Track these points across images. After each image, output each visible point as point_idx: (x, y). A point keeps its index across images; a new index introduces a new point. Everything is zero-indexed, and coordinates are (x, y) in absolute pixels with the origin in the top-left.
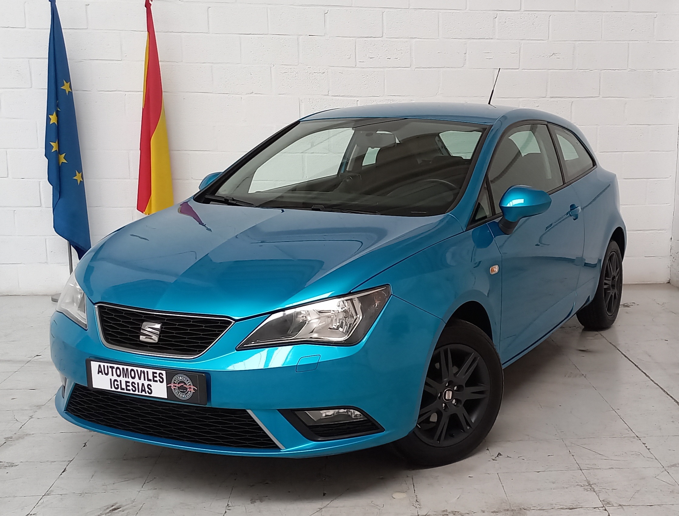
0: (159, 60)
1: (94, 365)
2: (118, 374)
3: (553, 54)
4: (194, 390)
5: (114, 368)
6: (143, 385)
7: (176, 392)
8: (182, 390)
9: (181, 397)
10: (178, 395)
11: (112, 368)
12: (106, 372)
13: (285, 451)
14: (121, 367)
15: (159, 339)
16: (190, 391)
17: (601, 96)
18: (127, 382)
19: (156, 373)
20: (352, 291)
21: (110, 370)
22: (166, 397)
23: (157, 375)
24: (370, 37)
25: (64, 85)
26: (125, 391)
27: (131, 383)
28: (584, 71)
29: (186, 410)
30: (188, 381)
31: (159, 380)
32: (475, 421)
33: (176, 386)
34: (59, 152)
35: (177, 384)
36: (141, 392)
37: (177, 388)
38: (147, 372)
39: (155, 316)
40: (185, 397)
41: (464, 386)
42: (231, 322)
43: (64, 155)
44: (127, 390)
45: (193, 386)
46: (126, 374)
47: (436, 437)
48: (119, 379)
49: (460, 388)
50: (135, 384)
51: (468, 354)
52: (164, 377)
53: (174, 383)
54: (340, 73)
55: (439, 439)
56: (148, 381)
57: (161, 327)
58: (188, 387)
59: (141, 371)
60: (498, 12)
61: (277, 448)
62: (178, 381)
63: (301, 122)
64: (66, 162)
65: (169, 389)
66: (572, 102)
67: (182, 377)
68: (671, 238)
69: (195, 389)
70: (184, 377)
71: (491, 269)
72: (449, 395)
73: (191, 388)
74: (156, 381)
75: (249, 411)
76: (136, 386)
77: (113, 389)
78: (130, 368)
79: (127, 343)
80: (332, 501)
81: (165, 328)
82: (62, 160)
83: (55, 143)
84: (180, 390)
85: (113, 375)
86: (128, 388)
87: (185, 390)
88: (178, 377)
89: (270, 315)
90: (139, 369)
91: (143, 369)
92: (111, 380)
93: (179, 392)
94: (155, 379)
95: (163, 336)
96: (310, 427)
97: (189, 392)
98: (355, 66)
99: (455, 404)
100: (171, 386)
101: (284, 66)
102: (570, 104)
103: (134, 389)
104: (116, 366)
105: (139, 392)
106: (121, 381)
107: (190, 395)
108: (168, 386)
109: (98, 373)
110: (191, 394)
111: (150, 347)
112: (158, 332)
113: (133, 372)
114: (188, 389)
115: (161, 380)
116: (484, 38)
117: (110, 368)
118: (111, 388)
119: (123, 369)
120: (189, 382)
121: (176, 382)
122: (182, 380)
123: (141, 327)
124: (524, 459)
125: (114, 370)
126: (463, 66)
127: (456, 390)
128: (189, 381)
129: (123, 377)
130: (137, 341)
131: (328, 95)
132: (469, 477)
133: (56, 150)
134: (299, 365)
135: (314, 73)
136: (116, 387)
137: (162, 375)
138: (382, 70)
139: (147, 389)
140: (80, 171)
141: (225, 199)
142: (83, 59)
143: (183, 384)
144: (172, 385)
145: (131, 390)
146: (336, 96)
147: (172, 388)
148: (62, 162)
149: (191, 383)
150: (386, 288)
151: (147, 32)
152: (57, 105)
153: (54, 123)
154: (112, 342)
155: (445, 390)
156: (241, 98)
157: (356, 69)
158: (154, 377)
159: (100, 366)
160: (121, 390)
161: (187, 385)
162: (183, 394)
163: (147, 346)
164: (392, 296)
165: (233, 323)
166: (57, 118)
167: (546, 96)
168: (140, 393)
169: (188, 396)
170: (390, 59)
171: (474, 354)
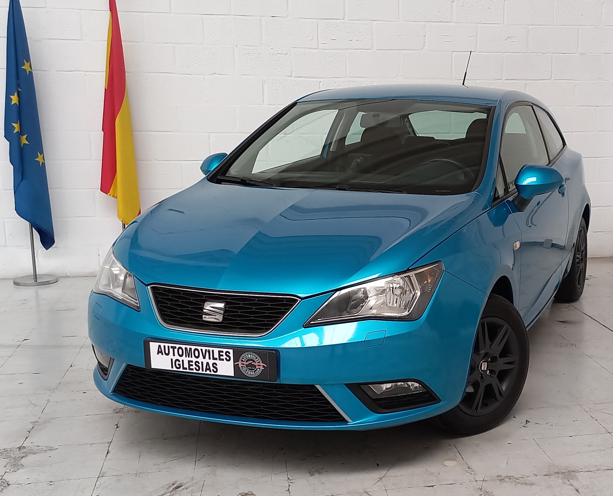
0: (122, 40)
1: (154, 346)
2: (181, 353)
3: (508, 38)
4: (263, 367)
5: (176, 348)
6: (208, 364)
7: (243, 370)
8: (251, 368)
9: (249, 374)
10: (246, 372)
11: (174, 348)
12: (167, 352)
13: (352, 424)
14: (184, 347)
15: (224, 319)
16: (260, 369)
17: (553, 79)
18: (189, 362)
19: (222, 352)
20: (410, 268)
21: (171, 350)
22: (233, 375)
23: (224, 354)
24: (332, 19)
25: (25, 65)
26: (188, 371)
27: (194, 362)
28: (537, 54)
29: (251, 387)
30: (257, 358)
31: (226, 359)
32: (506, 390)
33: (244, 364)
34: (21, 133)
35: (245, 362)
36: (206, 371)
37: (245, 366)
38: (213, 351)
39: (217, 295)
40: (253, 375)
41: (498, 358)
42: (297, 300)
43: (25, 136)
44: (190, 369)
45: (263, 363)
46: (189, 353)
47: (474, 406)
48: (181, 359)
49: (494, 359)
50: (199, 363)
51: (501, 327)
52: (231, 355)
53: (241, 361)
54: (303, 55)
55: (476, 409)
56: (213, 359)
57: (225, 307)
58: (257, 365)
59: (206, 350)
61: (344, 421)
62: (246, 359)
63: (298, 103)
64: (27, 143)
65: (236, 367)
66: (526, 84)
67: (250, 354)
69: (265, 366)
70: (253, 355)
71: (514, 245)
72: (484, 366)
73: (260, 365)
74: (223, 360)
75: (318, 387)
76: (200, 365)
77: (175, 369)
78: (193, 348)
79: (188, 323)
80: (388, 471)
81: (228, 307)
82: (24, 140)
83: (17, 123)
84: (248, 368)
85: (174, 355)
86: (191, 367)
87: (253, 367)
88: (247, 355)
89: (334, 292)
90: (204, 349)
91: (208, 348)
92: (172, 360)
93: (247, 370)
94: (221, 357)
95: (227, 315)
96: (375, 400)
97: (258, 369)
98: (318, 47)
99: (489, 374)
100: (238, 364)
101: (246, 47)
102: (524, 86)
103: (197, 368)
104: (177, 346)
105: (203, 370)
106: (183, 361)
107: (258, 372)
108: (235, 364)
109: (158, 354)
110: (261, 371)
111: (213, 326)
112: (223, 311)
113: (196, 352)
114: (257, 367)
115: (228, 358)
116: (443, 22)
117: (171, 348)
118: (172, 367)
119: (186, 349)
120: (258, 360)
121: (244, 360)
122: (250, 357)
123: (203, 307)
124: (552, 425)
125: (176, 350)
126: (422, 49)
127: (489, 361)
128: (259, 358)
129: (186, 356)
130: (199, 321)
131: (291, 76)
132: (508, 443)
133: (18, 131)
134: (366, 341)
135: (277, 54)
136: (178, 366)
137: (229, 353)
138: (343, 51)
139: (212, 368)
140: (42, 152)
141: (241, 180)
142: (41, 39)
143: (252, 362)
144: (240, 363)
145: (194, 369)
146: (299, 77)
147: (240, 366)
148: (24, 143)
149: (260, 360)
150: (438, 264)
151: (109, 11)
152: (18, 86)
153: (16, 103)
154: (169, 322)
155: (481, 362)
156: (204, 79)
158: (220, 355)
159: (160, 346)
160: (183, 369)
161: (256, 363)
162: (251, 372)
163: (211, 326)
164: (444, 272)
165: (299, 301)
166: (18, 98)
167: (501, 78)
168: (204, 372)
169: (257, 373)
170: (352, 40)
171: (506, 326)
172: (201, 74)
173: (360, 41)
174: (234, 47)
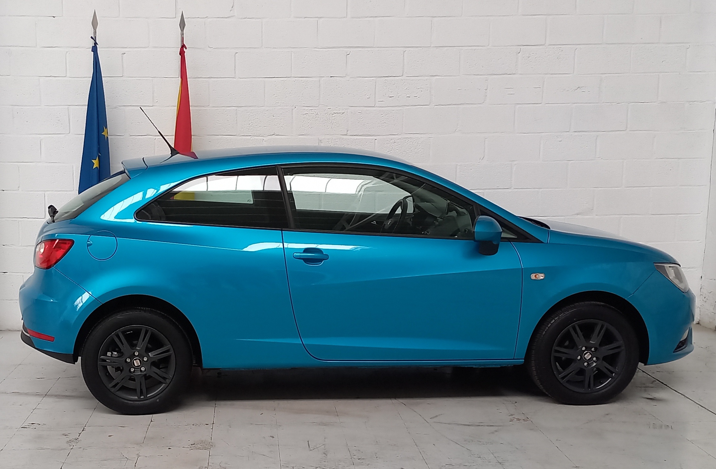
24: (390, 77)
60: (522, 47)
68: (701, 277)
98: (375, 105)
101: (304, 108)
157: (375, 108)
172: (260, 135)
173: (418, 97)
174: (293, 108)
